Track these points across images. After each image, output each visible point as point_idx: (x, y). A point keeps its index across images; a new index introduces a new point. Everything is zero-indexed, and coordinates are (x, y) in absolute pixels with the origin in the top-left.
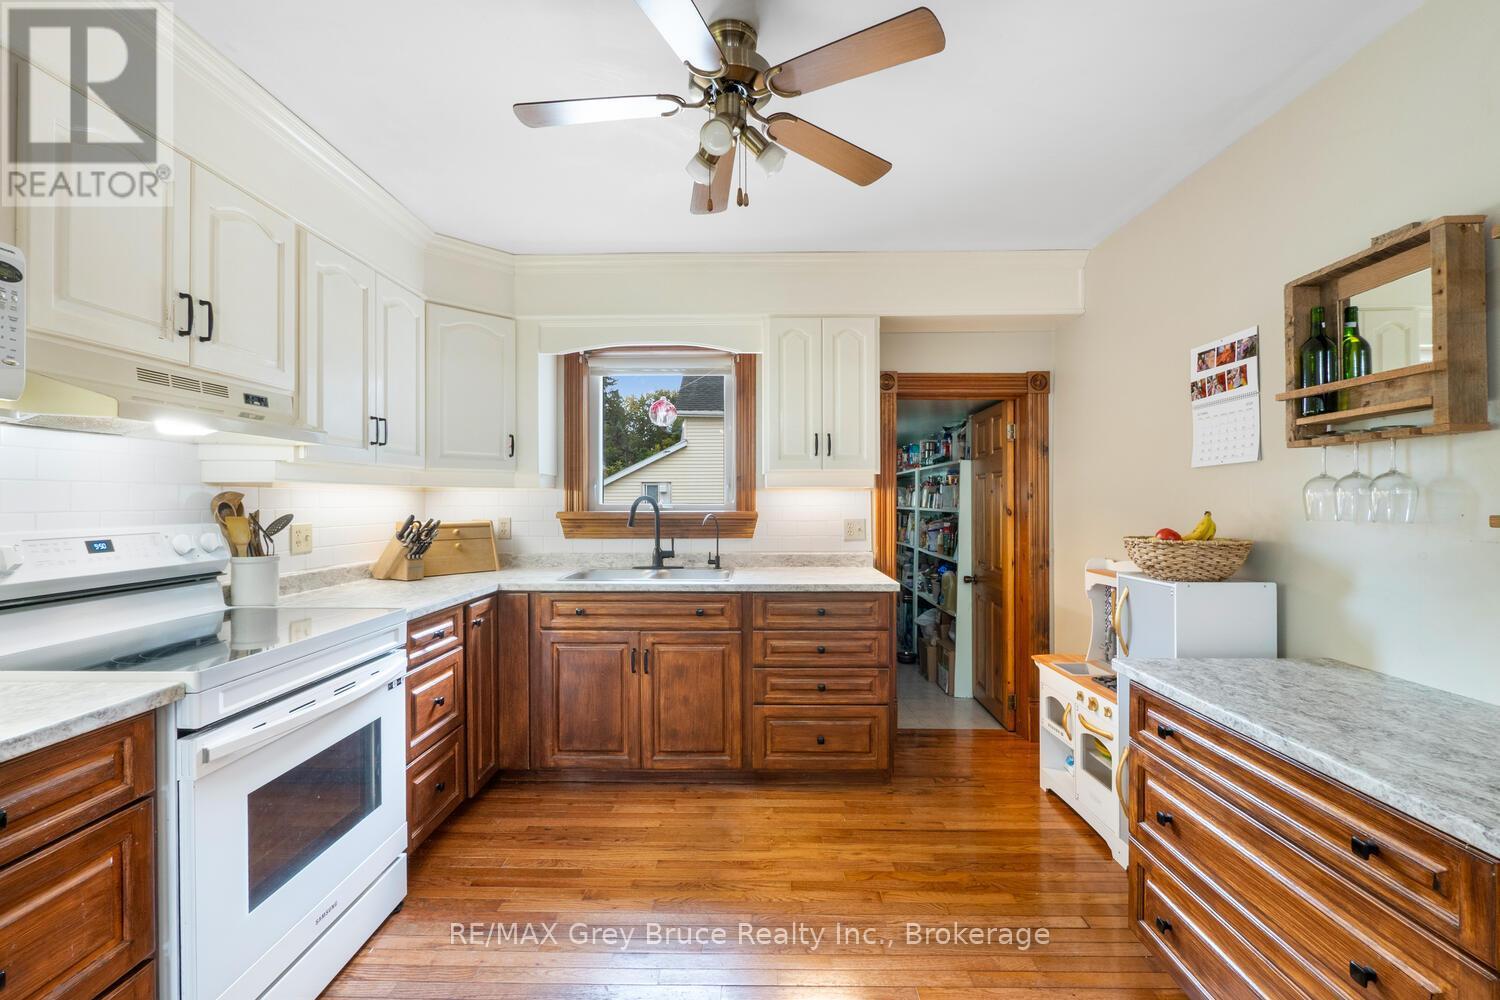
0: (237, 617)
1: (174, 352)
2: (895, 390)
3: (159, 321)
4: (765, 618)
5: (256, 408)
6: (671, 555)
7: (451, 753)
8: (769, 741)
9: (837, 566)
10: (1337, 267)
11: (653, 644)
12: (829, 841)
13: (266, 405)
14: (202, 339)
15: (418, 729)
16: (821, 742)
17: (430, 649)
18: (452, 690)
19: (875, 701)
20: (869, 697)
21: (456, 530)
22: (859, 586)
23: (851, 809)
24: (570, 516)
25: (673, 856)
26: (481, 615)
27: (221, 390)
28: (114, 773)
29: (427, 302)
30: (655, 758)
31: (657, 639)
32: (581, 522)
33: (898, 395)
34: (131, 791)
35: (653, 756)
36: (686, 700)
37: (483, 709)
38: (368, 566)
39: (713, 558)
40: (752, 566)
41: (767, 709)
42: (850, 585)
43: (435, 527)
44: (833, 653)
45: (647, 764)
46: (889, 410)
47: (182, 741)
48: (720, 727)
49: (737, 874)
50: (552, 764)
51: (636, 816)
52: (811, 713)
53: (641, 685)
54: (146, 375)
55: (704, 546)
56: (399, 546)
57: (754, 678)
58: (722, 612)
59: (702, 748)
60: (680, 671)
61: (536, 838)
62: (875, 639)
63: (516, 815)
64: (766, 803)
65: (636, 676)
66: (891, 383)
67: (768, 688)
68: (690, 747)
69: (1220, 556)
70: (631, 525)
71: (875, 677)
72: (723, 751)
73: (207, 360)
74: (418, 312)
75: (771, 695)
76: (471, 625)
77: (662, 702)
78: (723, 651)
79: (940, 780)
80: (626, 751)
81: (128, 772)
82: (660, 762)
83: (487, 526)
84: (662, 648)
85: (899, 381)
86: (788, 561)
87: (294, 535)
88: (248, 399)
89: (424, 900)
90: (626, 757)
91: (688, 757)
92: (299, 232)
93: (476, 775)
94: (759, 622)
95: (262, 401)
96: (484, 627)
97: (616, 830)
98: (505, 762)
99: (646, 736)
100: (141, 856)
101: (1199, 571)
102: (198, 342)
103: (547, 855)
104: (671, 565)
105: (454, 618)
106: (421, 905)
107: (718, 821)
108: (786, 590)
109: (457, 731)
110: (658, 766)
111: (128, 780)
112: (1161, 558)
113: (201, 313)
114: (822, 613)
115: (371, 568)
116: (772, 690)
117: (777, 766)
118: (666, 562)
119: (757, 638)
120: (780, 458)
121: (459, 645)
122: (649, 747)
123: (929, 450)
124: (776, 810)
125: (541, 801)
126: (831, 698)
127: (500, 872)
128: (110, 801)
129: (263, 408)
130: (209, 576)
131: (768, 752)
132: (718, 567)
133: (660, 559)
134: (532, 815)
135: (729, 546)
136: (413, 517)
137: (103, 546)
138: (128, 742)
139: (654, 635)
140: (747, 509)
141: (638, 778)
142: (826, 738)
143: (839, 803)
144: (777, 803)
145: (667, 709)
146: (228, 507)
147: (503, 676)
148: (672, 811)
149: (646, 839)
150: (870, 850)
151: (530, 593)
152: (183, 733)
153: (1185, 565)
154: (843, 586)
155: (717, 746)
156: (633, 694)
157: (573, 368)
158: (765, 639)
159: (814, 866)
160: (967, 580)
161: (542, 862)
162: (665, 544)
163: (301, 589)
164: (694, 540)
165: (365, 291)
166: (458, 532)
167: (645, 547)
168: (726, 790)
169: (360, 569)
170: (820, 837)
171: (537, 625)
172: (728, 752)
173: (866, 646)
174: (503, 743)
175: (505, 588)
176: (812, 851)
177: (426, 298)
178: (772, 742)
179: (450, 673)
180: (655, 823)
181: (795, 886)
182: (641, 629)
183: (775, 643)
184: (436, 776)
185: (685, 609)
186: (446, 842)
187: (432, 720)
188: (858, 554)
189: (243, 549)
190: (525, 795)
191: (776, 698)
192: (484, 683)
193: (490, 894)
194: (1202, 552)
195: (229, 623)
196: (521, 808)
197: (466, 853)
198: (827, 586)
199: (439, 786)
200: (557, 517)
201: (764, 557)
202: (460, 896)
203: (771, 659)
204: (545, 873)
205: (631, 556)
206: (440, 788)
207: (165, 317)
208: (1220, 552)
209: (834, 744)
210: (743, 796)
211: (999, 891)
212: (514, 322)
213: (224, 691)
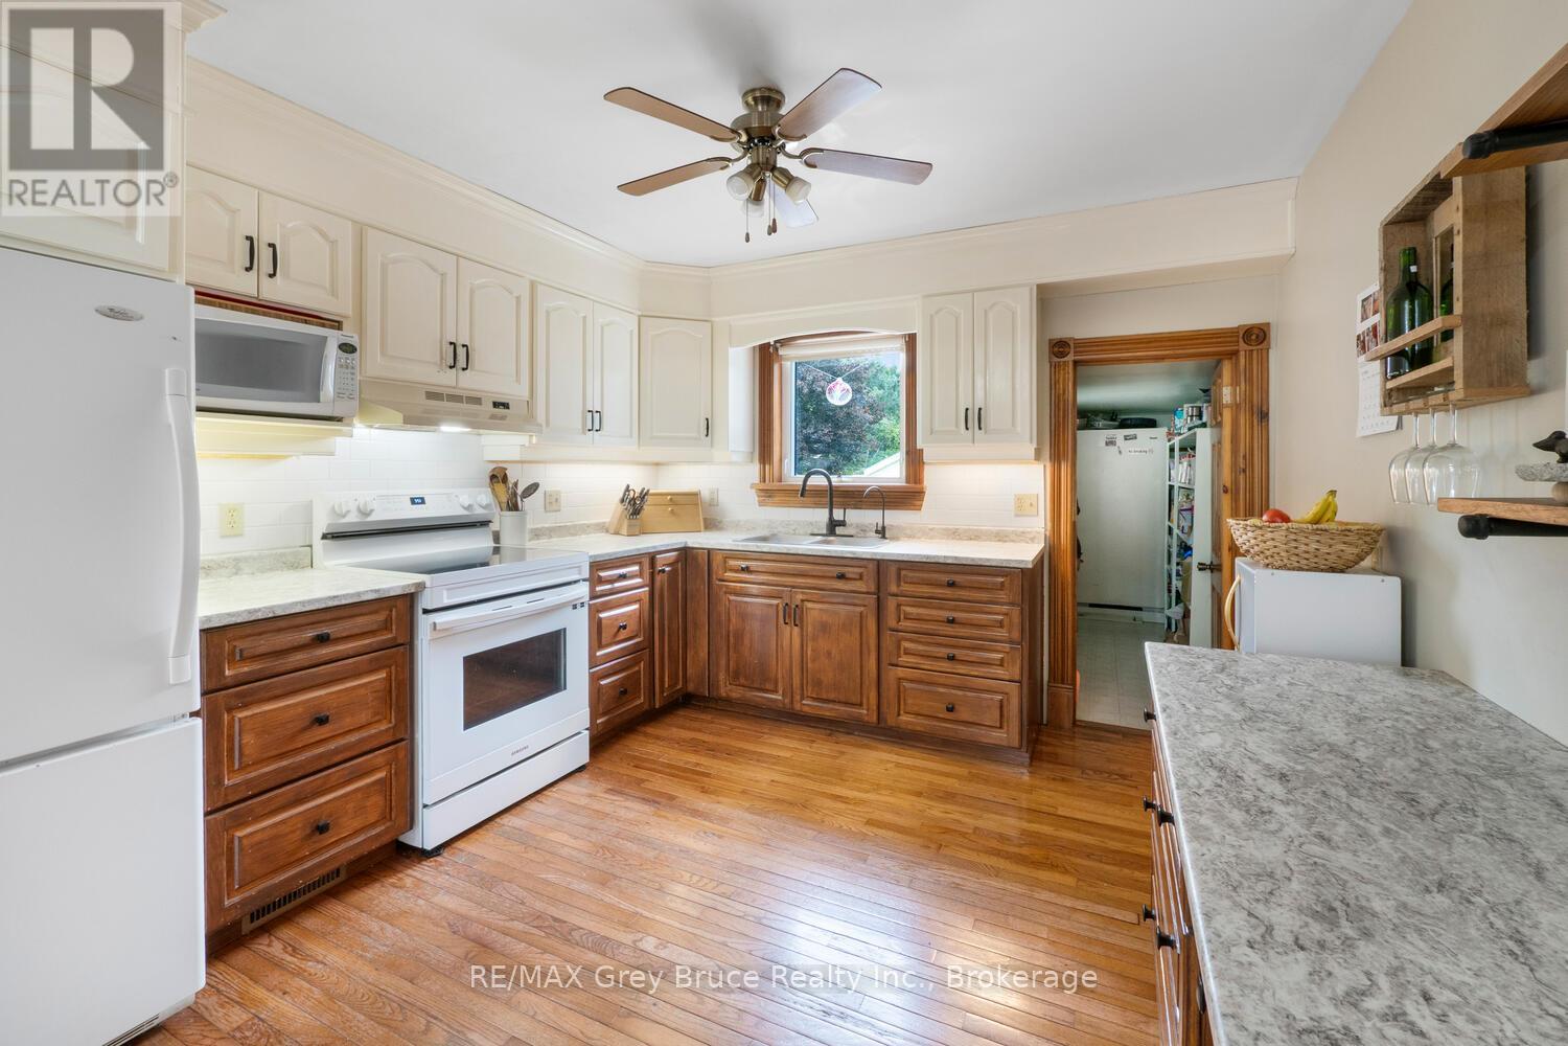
0: (502, 551)
1: (447, 379)
2: (1070, 358)
3: (439, 362)
4: (899, 586)
5: (501, 411)
6: (842, 523)
7: (637, 668)
8: (902, 703)
9: (1005, 541)
10: (1407, 201)
11: (802, 601)
12: (929, 798)
13: (508, 408)
14: (464, 369)
15: (604, 642)
16: (951, 709)
17: (616, 585)
18: (637, 620)
19: (1007, 678)
20: (1000, 672)
21: (669, 497)
22: (988, 560)
23: (973, 778)
24: (762, 486)
25: (785, 779)
26: (668, 565)
27: (477, 401)
28: (386, 626)
29: (639, 316)
30: (804, 702)
31: (805, 597)
32: (772, 492)
33: (1076, 363)
34: (395, 638)
35: (801, 700)
36: (829, 654)
37: (670, 642)
38: (604, 523)
39: (879, 529)
40: (919, 538)
41: (900, 672)
42: (981, 559)
43: (646, 494)
44: (963, 624)
45: (797, 707)
46: (1064, 380)
47: (425, 616)
48: (858, 681)
49: (829, 803)
50: (724, 694)
51: (776, 746)
52: (941, 681)
53: (791, 635)
54: (431, 395)
55: (871, 517)
56: (621, 507)
57: (888, 641)
58: (861, 578)
59: (842, 698)
60: (824, 628)
61: (696, 746)
62: (1006, 614)
63: (689, 729)
64: (894, 758)
65: (788, 627)
66: (1067, 350)
67: (902, 652)
68: (832, 696)
69: (1318, 541)
70: (802, 495)
71: (1008, 653)
72: (861, 705)
73: (468, 382)
74: (632, 323)
75: (904, 659)
76: (657, 572)
77: (809, 653)
78: (861, 613)
79: (1091, 773)
80: (781, 692)
81: (394, 627)
82: (807, 705)
83: (696, 494)
84: (809, 605)
85: (1075, 347)
86: (954, 534)
87: (547, 497)
88: (496, 405)
89: (600, 768)
90: (780, 698)
91: (830, 706)
92: (533, 284)
93: (662, 692)
94: (893, 588)
95: (506, 406)
96: (673, 574)
97: (754, 753)
98: (691, 688)
99: (796, 681)
100: (401, 678)
101: (1294, 558)
102: (461, 371)
103: (693, 758)
104: (846, 533)
105: (640, 563)
106: (597, 770)
107: (842, 761)
108: (924, 560)
109: (643, 651)
110: (806, 709)
111: (394, 631)
112: (1253, 541)
113: (461, 352)
114: (952, 585)
115: (607, 525)
116: (906, 654)
117: (910, 727)
118: (839, 530)
119: (891, 603)
120: (932, 433)
121: (646, 586)
122: (799, 692)
123: (1192, 416)
124: (898, 765)
125: (712, 723)
126: (962, 669)
127: (654, 762)
128: (384, 641)
129: (506, 411)
130: (485, 523)
131: (902, 712)
132: (884, 537)
133: (833, 526)
134: (700, 731)
135: (894, 517)
136: (628, 486)
137: (416, 501)
138: (394, 610)
139: (802, 593)
140: (915, 483)
141: (788, 717)
142: (957, 707)
143: (963, 771)
144: (902, 760)
145: (814, 661)
146: (498, 477)
147: (690, 617)
148: (808, 749)
149: (774, 764)
150: (961, 812)
151: (709, 551)
152: (426, 611)
153: (1276, 550)
154: (973, 559)
155: (855, 699)
156: (786, 643)
157: (766, 357)
158: (899, 606)
159: (897, 812)
160: (1202, 567)
161: (688, 762)
162: (838, 514)
163: (551, 537)
164: (867, 511)
165: (585, 318)
166: (671, 499)
167: (820, 516)
168: (866, 741)
169: (597, 525)
170: (921, 793)
171: (714, 577)
172: (865, 706)
173: (996, 621)
174: (689, 672)
175: (690, 545)
176: (905, 802)
177: (640, 313)
178: (905, 704)
179: (635, 607)
180: (788, 754)
181: (870, 822)
182: (793, 587)
183: (908, 609)
184: (621, 682)
185: (829, 571)
186: (633, 736)
187: (618, 639)
188: (1029, 530)
189: (504, 505)
190: (703, 716)
191: (908, 662)
192: (670, 619)
193: (641, 774)
194: (1293, 537)
195: (498, 556)
196: (696, 725)
197: (642, 746)
198: (956, 558)
199: (623, 692)
200: (752, 487)
201: (931, 529)
202: (622, 771)
203: (905, 624)
204: (685, 770)
205: (811, 524)
206: (624, 692)
207: (442, 358)
208: (1317, 538)
209: (964, 714)
210: (876, 749)
211: (1066, 872)
212: (709, 324)
213: (448, 589)
